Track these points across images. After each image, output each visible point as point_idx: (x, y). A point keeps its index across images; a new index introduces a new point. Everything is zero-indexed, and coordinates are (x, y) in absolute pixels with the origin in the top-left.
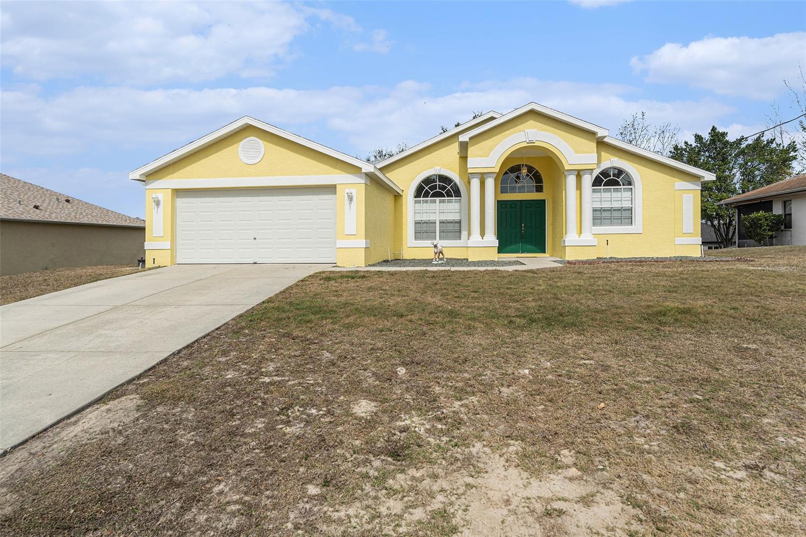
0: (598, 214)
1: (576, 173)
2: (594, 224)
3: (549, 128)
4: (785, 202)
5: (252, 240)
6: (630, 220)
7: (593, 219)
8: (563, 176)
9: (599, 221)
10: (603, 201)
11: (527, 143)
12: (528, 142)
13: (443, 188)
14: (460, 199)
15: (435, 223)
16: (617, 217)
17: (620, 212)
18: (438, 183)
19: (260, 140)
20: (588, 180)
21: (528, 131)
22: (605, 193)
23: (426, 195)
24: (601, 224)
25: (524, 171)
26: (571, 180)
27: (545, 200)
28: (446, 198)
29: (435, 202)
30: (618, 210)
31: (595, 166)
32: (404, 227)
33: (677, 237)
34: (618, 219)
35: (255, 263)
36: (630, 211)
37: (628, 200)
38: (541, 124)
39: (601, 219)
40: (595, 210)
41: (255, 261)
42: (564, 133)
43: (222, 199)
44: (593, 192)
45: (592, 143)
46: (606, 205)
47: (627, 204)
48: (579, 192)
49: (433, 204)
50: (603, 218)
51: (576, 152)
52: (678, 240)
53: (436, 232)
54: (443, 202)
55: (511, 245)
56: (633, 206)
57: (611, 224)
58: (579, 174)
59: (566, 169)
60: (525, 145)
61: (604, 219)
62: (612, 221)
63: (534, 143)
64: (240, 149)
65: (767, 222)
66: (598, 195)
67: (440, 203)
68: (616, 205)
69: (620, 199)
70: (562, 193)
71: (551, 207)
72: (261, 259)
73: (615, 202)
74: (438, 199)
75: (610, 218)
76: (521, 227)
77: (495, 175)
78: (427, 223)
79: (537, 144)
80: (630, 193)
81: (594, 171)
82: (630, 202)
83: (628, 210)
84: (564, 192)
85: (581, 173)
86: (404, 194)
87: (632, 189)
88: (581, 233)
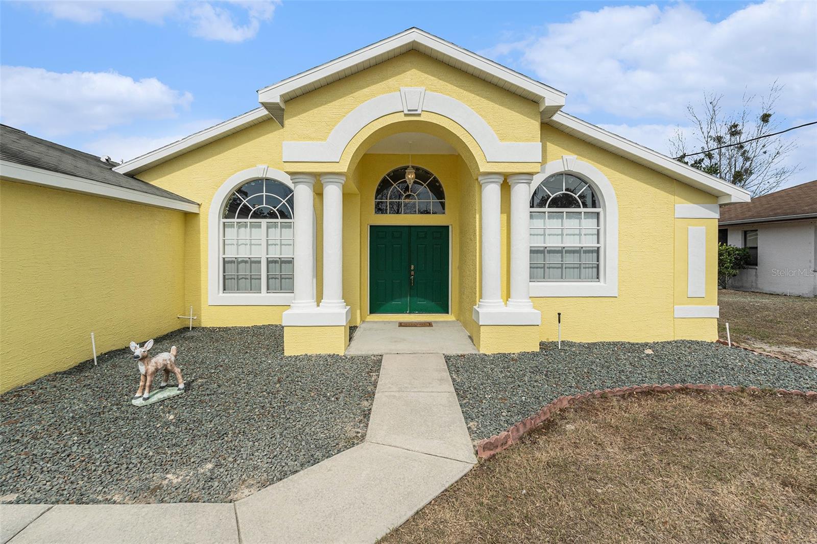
0: (539, 259)
1: (501, 180)
2: (532, 278)
3: (450, 87)
4: (745, 233)
6: (595, 270)
7: (530, 267)
8: (477, 185)
9: (541, 271)
10: (549, 235)
11: (406, 115)
12: (406, 112)
13: (274, 202)
15: (260, 262)
16: (572, 266)
17: (577, 255)
18: (264, 194)
20: (522, 194)
21: (407, 89)
22: (551, 220)
23: (245, 212)
24: (544, 278)
25: (410, 177)
26: (491, 193)
27: (448, 226)
28: (279, 220)
29: (259, 226)
30: (574, 252)
31: (536, 168)
32: (203, 269)
33: (677, 304)
34: (574, 268)
36: (595, 255)
37: (593, 235)
38: (433, 78)
39: (544, 267)
40: (533, 252)
42: (478, 98)
44: (531, 217)
45: (533, 121)
46: (553, 242)
47: (589, 242)
48: (505, 216)
49: (257, 229)
50: (548, 265)
51: (503, 138)
52: (681, 310)
53: (260, 279)
54: (275, 225)
55: (392, 300)
56: (601, 245)
57: (562, 278)
58: (506, 182)
59: (481, 171)
60: (401, 118)
61: (549, 268)
62: (563, 273)
63: (419, 115)
65: (730, 258)
66: (539, 223)
67: (268, 228)
68: (571, 243)
69: (577, 232)
70: (475, 218)
71: (458, 240)
73: (568, 237)
74: (264, 222)
75: (560, 266)
76: (410, 270)
77: (342, 180)
78: (246, 262)
79: (424, 118)
80: (596, 220)
81: (534, 176)
82: (596, 236)
83: (592, 252)
84: (477, 216)
85: (511, 181)
86: (202, 211)
87: (598, 214)
88: (508, 296)
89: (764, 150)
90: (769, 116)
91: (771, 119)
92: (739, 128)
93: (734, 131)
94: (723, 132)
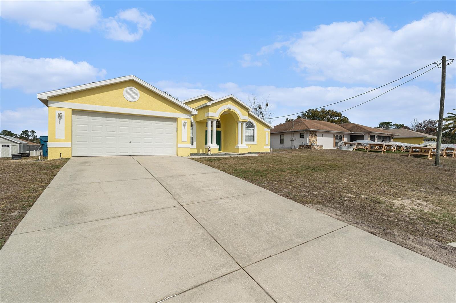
0: (247, 137)
2: (246, 141)
5: (129, 143)
7: (246, 139)
8: (236, 123)
11: (229, 109)
14: (193, 128)
16: (251, 139)
17: (251, 137)
19: (137, 90)
20: (244, 125)
24: (248, 141)
27: (220, 131)
31: (246, 120)
33: (265, 146)
35: (130, 155)
36: (253, 137)
37: (253, 133)
39: (248, 139)
41: (130, 154)
42: (239, 107)
43: (108, 119)
44: (246, 129)
45: (247, 112)
46: (248, 134)
47: (252, 135)
51: (243, 115)
56: (254, 135)
58: (242, 123)
59: (239, 121)
64: (124, 92)
66: (247, 131)
72: (134, 153)
79: (231, 110)
80: (253, 131)
81: (246, 122)
84: (236, 129)
87: (253, 129)
88: (242, 143)
89: (267, 114)
90: (268, 104)
91: (268, 105)
92: (261, 107)
93: (260, 108)
94: (257, 107)
